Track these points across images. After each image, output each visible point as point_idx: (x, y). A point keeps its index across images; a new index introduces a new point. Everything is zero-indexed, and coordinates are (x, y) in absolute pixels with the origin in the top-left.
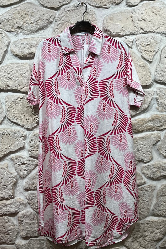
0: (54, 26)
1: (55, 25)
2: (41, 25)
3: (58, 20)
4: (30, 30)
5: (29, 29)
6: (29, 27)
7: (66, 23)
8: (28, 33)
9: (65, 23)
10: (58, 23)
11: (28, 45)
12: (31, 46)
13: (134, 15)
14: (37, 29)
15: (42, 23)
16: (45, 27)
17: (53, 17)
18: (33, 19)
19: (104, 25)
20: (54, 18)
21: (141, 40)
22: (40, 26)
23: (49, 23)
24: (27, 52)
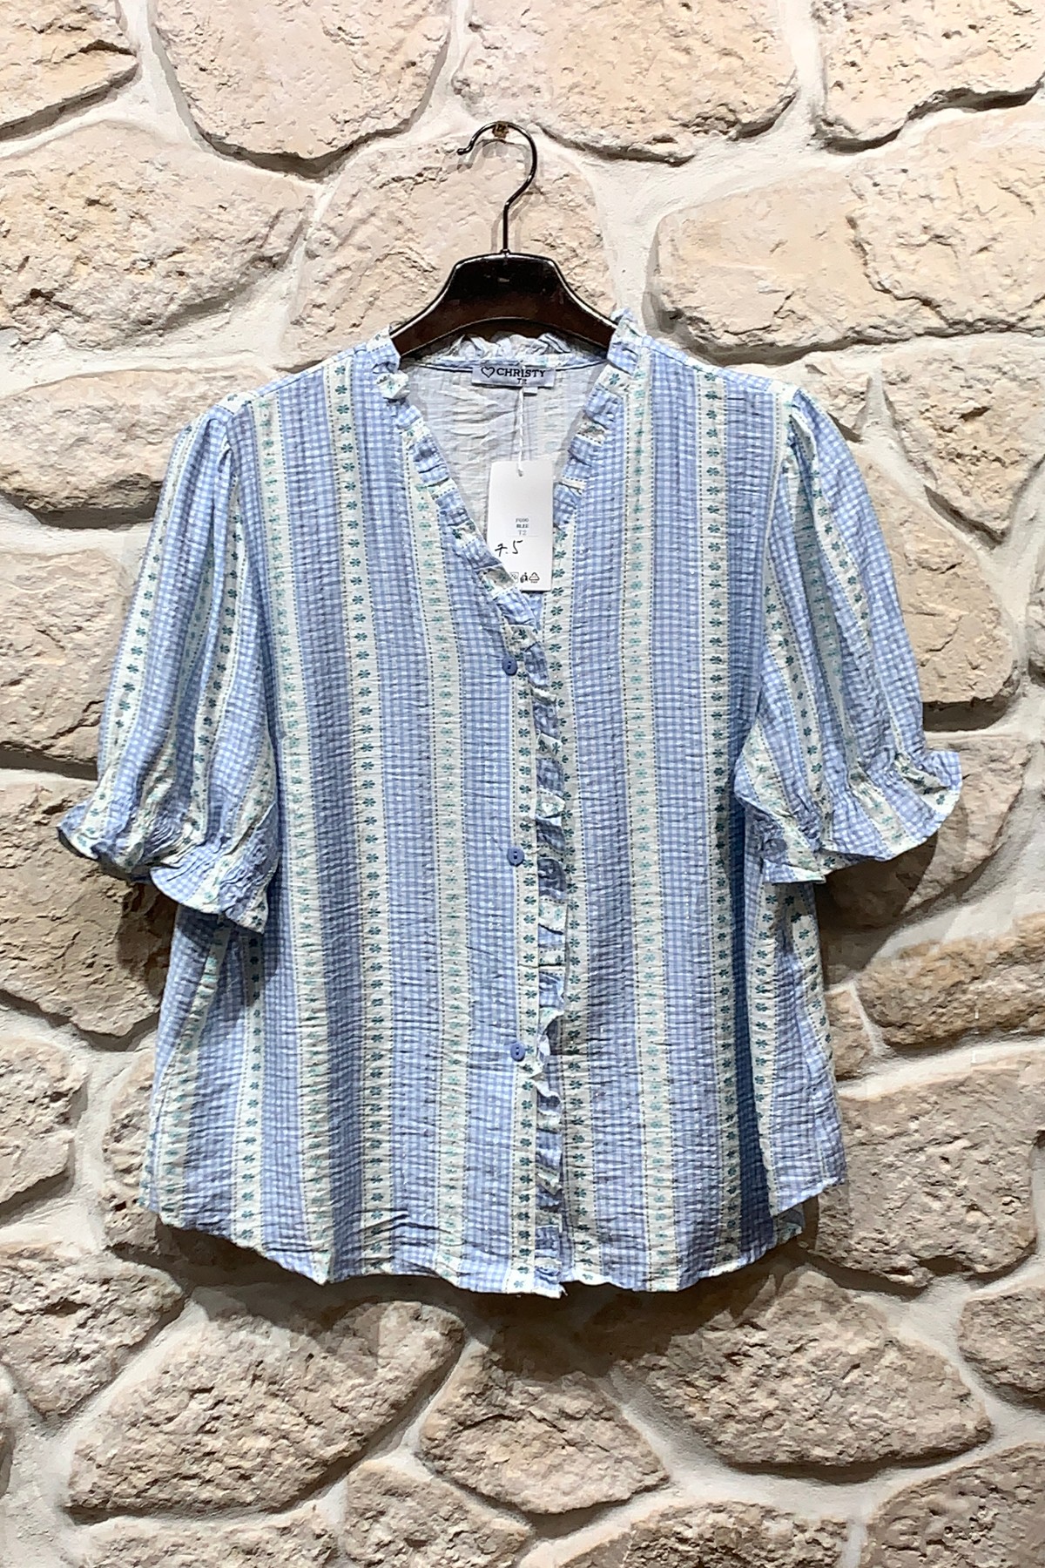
0: (300, 288)
1: (302, 279)
2: (204, 283)
3: (325, 242)
4: (125, 317)
5: (113, 311)
6: (118, 296)
7: (387, 262)
8: (111, 334)
9: (381, 267)
10: (330, 269)
11: (107, 420)
12: (130, 431)
13: (872, 211)
14: (173, 307)
15: (210, 268)
16: (232, 295)
17: (288, 225)
18: (143, 241)
19: (655, 280)
20: (300, 229)
21: (925, 380)
22: (195, 288)
23: (261, 265)
24: (103, 475)
